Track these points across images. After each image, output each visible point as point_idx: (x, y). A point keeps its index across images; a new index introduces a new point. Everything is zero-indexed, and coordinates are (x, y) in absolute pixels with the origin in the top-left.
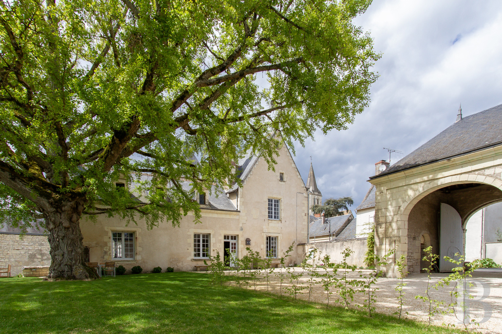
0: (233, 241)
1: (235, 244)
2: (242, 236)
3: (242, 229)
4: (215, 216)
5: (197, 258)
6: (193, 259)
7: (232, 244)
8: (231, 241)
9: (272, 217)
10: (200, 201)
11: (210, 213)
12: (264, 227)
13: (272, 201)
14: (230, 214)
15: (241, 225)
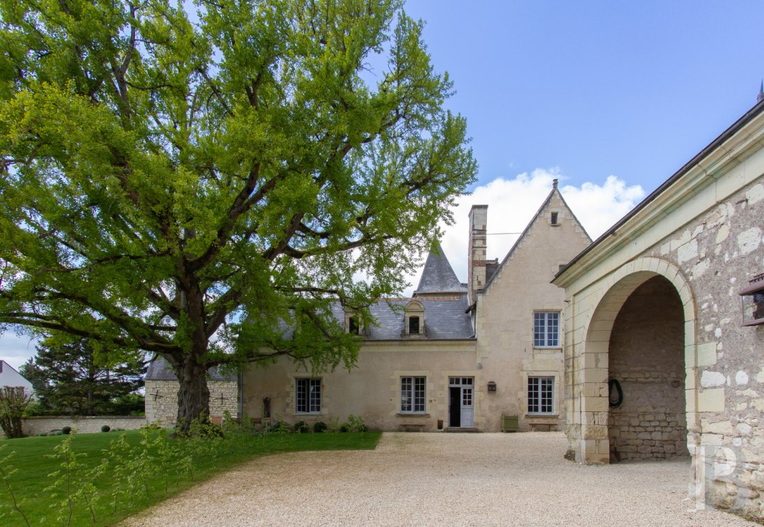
0: (467, 387)
1: (470, 391)
2: (482, 378)
3: (480, 367)
4: (435, 349)
5: (407, 412)
6: (399, 414)
7: (465, 391)
8: (462, 387)
9: (542, 343)
10: (410, 330)
11: (426, 345)
12: (524, 362)
13: (543, 316)
14: (459, 345)
15: (479, 361)
